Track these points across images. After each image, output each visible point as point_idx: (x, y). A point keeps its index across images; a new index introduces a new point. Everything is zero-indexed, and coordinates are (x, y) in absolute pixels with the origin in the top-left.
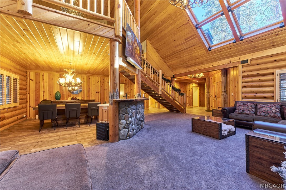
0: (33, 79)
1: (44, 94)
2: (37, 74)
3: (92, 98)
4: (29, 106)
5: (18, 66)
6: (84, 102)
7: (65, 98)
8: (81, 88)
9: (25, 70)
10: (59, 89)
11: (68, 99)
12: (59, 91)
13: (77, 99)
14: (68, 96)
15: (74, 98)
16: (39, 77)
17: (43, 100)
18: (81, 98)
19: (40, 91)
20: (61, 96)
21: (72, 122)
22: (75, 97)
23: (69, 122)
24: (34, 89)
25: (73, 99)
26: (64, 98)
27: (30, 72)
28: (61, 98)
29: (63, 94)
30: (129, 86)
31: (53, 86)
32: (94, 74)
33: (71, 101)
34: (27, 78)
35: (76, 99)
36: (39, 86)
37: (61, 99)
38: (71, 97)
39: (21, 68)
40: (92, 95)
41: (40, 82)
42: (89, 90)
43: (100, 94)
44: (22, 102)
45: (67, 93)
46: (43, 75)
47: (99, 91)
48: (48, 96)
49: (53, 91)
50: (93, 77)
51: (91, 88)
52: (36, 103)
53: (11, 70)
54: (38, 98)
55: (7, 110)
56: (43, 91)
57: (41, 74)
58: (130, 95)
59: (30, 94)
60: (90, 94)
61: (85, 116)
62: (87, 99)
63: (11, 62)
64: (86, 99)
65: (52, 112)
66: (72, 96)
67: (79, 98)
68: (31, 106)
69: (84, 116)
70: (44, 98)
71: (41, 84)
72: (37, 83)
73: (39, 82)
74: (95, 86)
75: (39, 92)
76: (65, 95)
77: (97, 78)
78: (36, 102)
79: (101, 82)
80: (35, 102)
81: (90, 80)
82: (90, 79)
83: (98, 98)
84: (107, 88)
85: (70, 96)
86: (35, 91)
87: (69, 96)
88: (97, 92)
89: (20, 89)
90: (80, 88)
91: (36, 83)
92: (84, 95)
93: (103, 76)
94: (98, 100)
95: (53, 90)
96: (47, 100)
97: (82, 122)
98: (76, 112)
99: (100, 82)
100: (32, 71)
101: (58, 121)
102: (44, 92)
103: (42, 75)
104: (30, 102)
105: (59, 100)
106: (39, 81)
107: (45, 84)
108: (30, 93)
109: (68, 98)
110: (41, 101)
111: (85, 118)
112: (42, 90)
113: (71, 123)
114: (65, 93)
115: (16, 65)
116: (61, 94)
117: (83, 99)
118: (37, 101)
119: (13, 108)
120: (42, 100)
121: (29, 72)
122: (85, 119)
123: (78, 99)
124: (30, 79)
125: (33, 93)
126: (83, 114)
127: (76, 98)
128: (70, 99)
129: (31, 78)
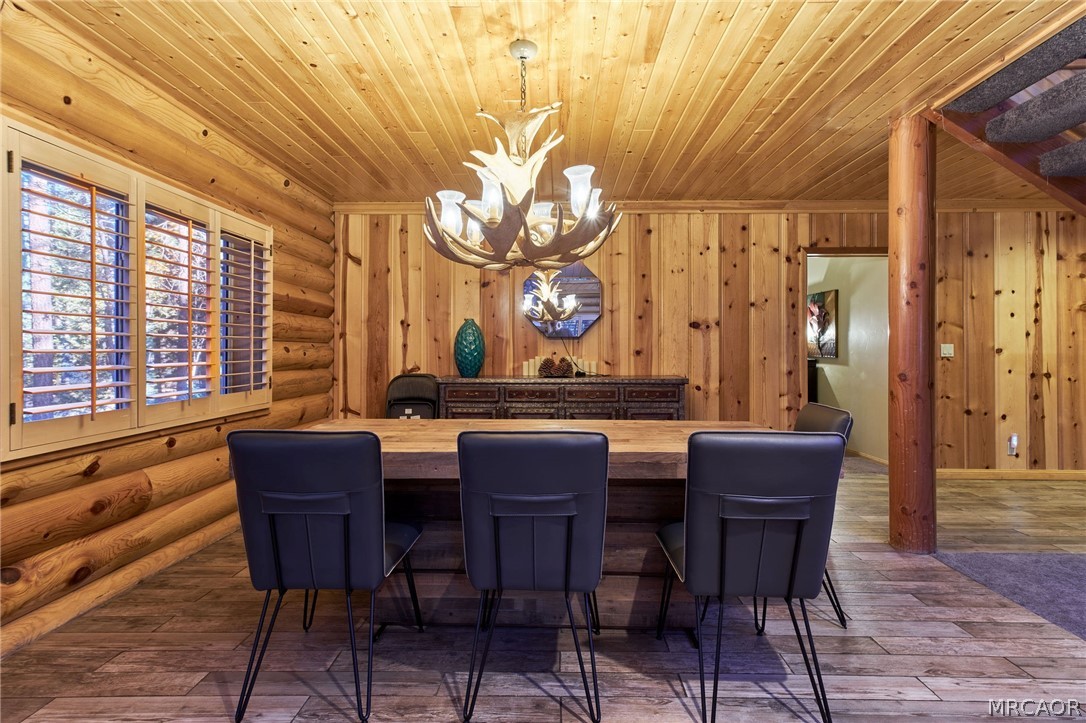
0: (358, 256)
1: (405, 336)
2: (377, 224)
3: (667, 367)
4: (341, 407)
5: (269, 170)
6: (613, 393)
7: (510, 366)
8: (594, 301)
9: (320, 204)
10: (477, 309)
11: (525, 373)
12: (477, 322)
13: (575, 370)
14: (521, 350)
15: (557, 362)
16: (386, 243)
17: (403, 371)
18: (594, 363)
19: (388, 326)
20: (489, 349)
21: (533, 603)
22: (563, 360)
23: (510, 603)
24: (364, 313)
25: (547, 368)
26: (502, 364)
27: (347, 218)
28: (488, 361)
29: (498, 340)
30: (952, 270)
31: (448, 288)
32: (678, 196)
33: (537, 387)
34: (335, 250)
35: (565, 369)
36: (387, 291)
37: (487, 369)
38: (539, 360)
39: (296, 190)
40: (667, 341)
41: (389, 270)
42: (644, 315)
43: (714, 335)
44: (301, 381)
45: (520, 331)
46: (403, 230)
47: (713, 315)
48: (423, 352)
49: (447, 321)
50: (668, 218)
51: (654, 299)
52: (371, 391)
53: (218, 188)
54: (378, 359)
55: (171, 443)
56: (402, 323)
57: (395, 224)
58: (961, 346)
59: (348, 337)
60: (650, 336)
61: (642, 552)
62: (633, 373)
63: (210, 133)
64: (627, 369)
65: (347, 518)
66: (547, 351)
67: (586, 363)
68: (352, 406)
69: (636, 557)
70: (404, 362)
71: (395, 280)
72: (378, 277)
73: (384, 269)
74: (682, 278)
75: (385, 327)
76: (507, 342)
77: (698, 219)
78: (374, 384)
79: (722, 249)
80: (369, 385)
81: (654, 236)
82: (649, 231)
83: (701, 371)
84: (766, 293)
85: (535, 354)
86: (369, 320)
87: (530, 352)
88: (695, 325)
89: (274, 309)
90: (589, 301)
91: (373, 276)
92: (614, 344)
93: (736, 203)
94: (707, 381)
95: (448, 314)
96: (422, 371)
97: (612, 609)
98: (562, 530)
99: (714, 245)
100: (354, 212)
101: (421, 581)
102: (404, 324)
103: (399, 227)
104: (345, 382)
105: (476, 377)
106: (387, 262)
107: (412, 275)
108: (347, 332)
109: (525, 363)
110: (392, 378)
111: (642, 575)
112: (396, 314)
113: (519, 606)
114: (507, 334)
115: (253, 160)
116: (487, 341)
117: (605, 370)
118: (376, 380)
119: (223, 428)
120: (398, 373)
121: (342, 217)
122: (639, 589)
123: (580, 374)
124: (348, 255)
125: (359, 335)
126: (621, 535)
127: (569, 365)
128: (532, 374)
129: (352, 252)
